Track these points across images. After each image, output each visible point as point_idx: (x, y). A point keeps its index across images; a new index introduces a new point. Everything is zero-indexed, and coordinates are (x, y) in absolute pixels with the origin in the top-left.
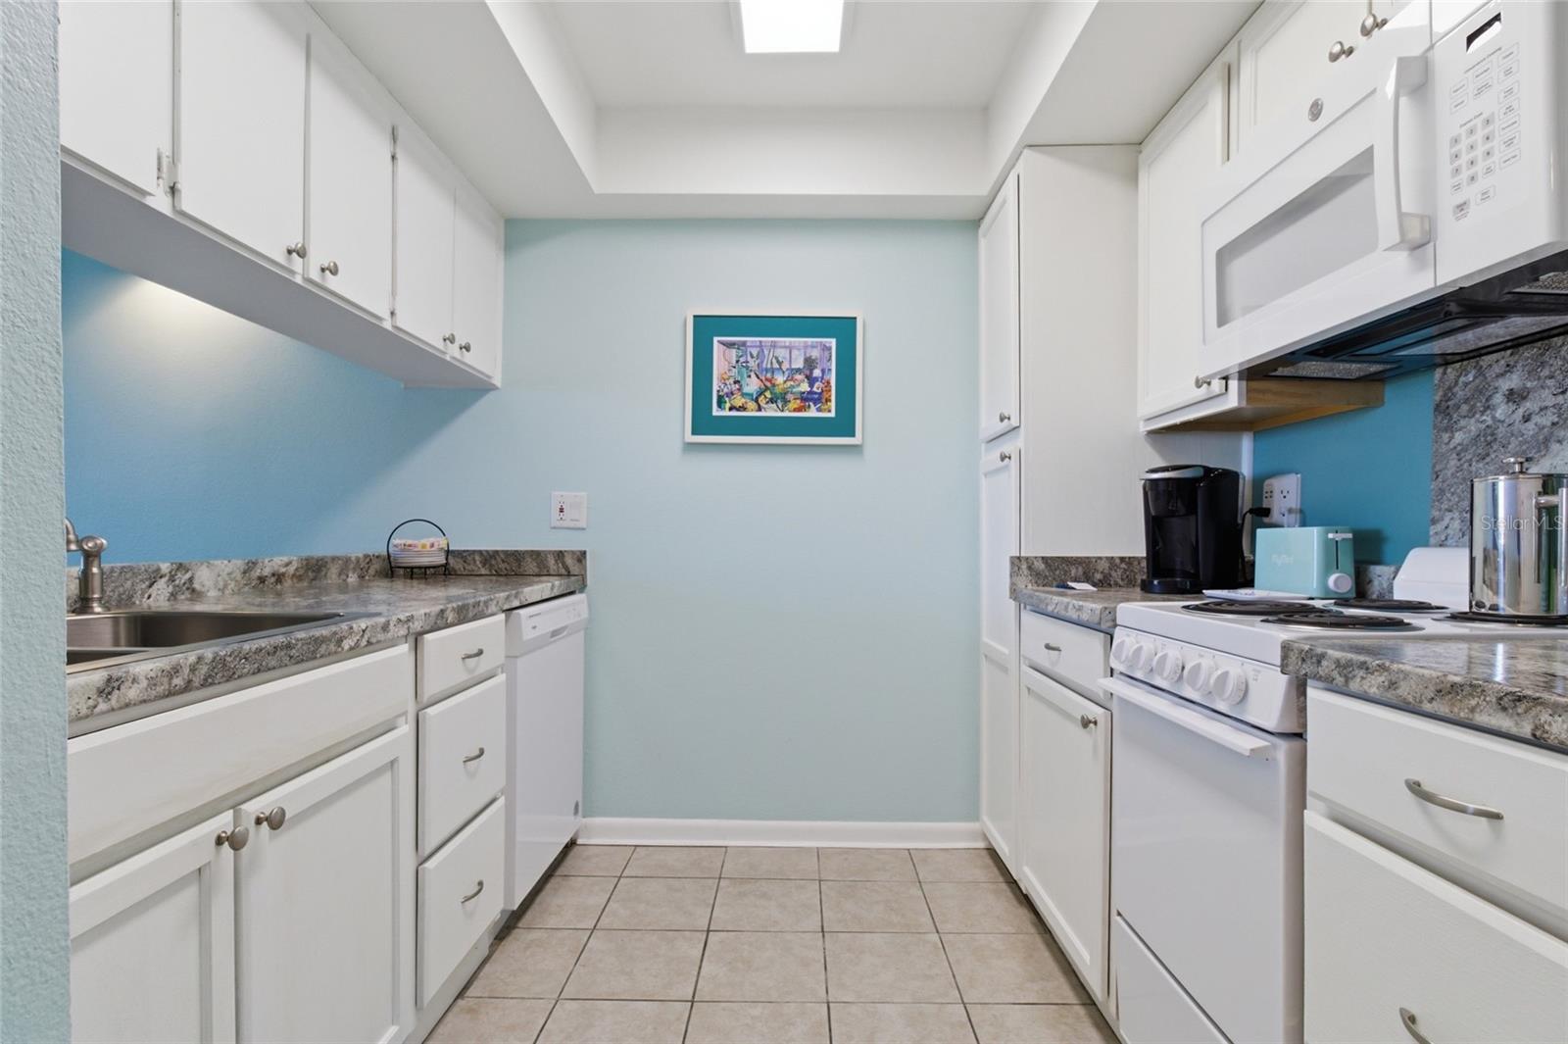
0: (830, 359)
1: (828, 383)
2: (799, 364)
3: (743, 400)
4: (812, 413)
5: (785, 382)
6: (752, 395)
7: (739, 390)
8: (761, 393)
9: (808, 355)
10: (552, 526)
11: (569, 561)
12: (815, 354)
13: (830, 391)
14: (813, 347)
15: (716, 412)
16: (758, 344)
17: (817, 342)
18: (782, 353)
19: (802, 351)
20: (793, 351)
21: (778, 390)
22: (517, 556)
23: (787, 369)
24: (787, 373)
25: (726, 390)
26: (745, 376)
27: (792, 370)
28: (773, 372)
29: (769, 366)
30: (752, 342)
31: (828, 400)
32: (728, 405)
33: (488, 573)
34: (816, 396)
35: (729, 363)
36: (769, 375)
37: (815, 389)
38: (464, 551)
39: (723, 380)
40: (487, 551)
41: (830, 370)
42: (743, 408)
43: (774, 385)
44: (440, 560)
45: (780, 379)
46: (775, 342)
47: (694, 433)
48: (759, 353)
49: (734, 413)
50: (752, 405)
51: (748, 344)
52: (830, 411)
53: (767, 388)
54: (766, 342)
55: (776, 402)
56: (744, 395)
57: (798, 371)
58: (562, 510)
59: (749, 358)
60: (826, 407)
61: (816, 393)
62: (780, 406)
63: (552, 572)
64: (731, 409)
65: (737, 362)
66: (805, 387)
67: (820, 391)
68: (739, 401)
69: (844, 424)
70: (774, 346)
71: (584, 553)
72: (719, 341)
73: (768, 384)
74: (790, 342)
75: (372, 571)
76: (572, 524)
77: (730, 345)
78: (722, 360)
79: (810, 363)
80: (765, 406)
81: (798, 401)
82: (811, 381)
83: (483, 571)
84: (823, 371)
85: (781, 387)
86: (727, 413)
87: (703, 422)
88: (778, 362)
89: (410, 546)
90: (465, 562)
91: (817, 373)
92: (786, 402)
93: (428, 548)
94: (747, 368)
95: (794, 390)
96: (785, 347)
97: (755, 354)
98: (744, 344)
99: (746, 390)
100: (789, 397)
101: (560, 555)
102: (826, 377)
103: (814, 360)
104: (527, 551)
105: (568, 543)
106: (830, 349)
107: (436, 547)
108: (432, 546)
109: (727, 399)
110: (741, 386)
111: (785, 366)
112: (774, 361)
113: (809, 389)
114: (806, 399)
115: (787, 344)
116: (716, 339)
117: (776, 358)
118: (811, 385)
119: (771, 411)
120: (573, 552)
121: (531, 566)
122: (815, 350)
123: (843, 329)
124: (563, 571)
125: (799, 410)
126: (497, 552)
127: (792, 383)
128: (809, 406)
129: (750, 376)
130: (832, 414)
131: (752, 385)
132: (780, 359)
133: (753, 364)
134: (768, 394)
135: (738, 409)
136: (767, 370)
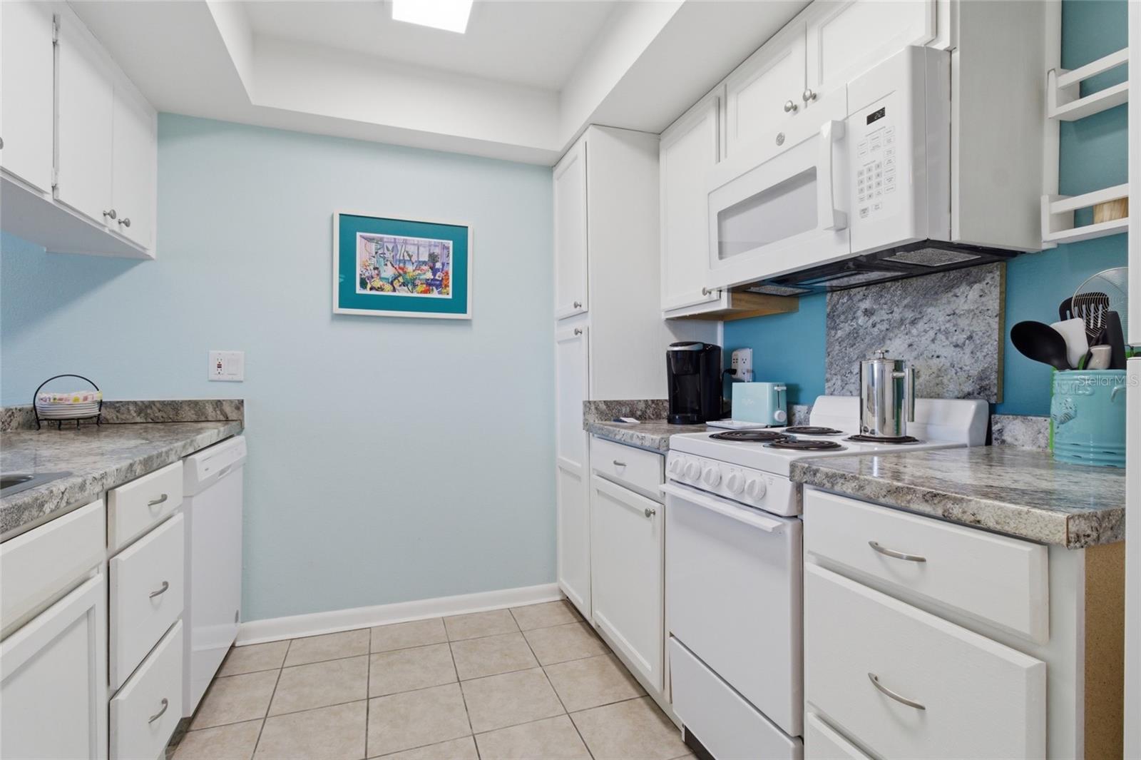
0: (448, 256)
1: (447, 273)
2: (425, 258)
3: (381, 283)
4: (435, 294)
5: (414, 271)
6: (388, 279)
7: (378, 275)
8: (396, 278)
9: (432, 252)
10: (210, 379)
11: (227, 409)
12: (437, 251)
13: (448, 279)
14: (435, 246)
15: (359, 290)
16: (393, 241)
17: (439, 243)
18: (412, 249)
19: (427, 249)
20: (420, 247)
21: (408, 277)
22: (175, 406)
23: (416, 262)
24: (415, 264)
25: (367, 274)
26: (383, 263)
27: (420, 262)
28: (405, 263)
29: (402, 258)
30: (388, 238)
31: (447, 286)
32: (369, 286)
33: (145, 421)
34: (438, 283)
35: (369, 253)
36: (402, 265)
37: (437, 278)
38: (118, 402)
39: (365, 267)
40: (142, 402)
41: (448, 264)
42: (381, 289)
43: (405, 273)
44: (95, 411)
45: (410, 268)
46: (406, 240)
47: (341, 306)
48: (393, 247)
49: (374, 292)
50: (388, 287)
51: (385, 240)
52: (448, 294)
53: (400, 275)
54: (399, 239)
55: (407, 286)
56: (381, 279)
57: (425, 263)
58: (219, 366)
59: (386, 251)
60: (445, 291)
61: (438, 280)
62: (410, 289)
63: (210, 419)
64: (371, 289)
65: (376, 253)
66: (429, 275)
67: (440, 279)
68: (377, 283)
69: (459, 304)
70: (405, 242)
71: (242, 401)
72: (361, 236)
73: (401, 272)
74: (418, 241)
75: (14, 424)
76: (230, 378)
77: (370, 240)
78: (364, 250)
79: (433, 258)
80: (398, 288)
81: (425, 286)
82: (434, 271)
83: (138, 419)
84: (443, 264)
85: (411, 274)
86: (367, 292)
87: (348, 298)
88: (409, 255)
89: (61, 399)
90: (118, 412)
91: (438, 265)
92: (415, 286)
93: (81, 401)
94: (384, 258)
95: (421, 277)
96: (414, 244)
97: (390, 248)
98: (381, 239)
99: (383, 275)
100: (417, 282)
101: (218, 404)
102: (445, 269)
103: (437, 256)
104: (182, 402)
105: (228, 393)
106: (448, 248)
107: (90, 400)
108: (86, 399)
109: (368, 281)
110: (379, 272)
111: (414, 258)
112: (405, 254)
113: (432, 277)
114: (430, 284)
115: (416, 243)
116: (358, 234)
117: (407, 252)
118: (434, 274)
119: (403, 292)
120: (231, 401)
121: (189, 414)
122: (437, 248)
123: (458, 235)
124: (222, 418)
125: (425, 292)
126: (153, 402)
127: (419, 272)
128: (433, 289)
129: (386, 265)
130: (450, 296)
131: (389, 272)
132: (410, 253)
133: (388, 255)
134: (401, 279)
135: (378, 289)
136: (400, 261)
